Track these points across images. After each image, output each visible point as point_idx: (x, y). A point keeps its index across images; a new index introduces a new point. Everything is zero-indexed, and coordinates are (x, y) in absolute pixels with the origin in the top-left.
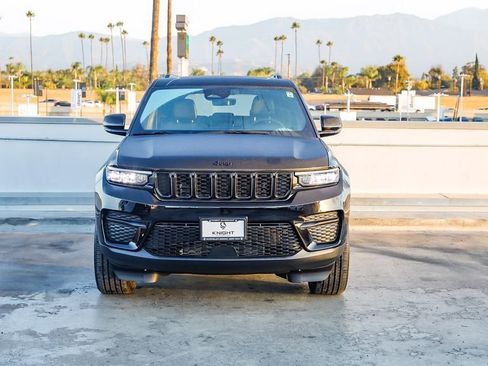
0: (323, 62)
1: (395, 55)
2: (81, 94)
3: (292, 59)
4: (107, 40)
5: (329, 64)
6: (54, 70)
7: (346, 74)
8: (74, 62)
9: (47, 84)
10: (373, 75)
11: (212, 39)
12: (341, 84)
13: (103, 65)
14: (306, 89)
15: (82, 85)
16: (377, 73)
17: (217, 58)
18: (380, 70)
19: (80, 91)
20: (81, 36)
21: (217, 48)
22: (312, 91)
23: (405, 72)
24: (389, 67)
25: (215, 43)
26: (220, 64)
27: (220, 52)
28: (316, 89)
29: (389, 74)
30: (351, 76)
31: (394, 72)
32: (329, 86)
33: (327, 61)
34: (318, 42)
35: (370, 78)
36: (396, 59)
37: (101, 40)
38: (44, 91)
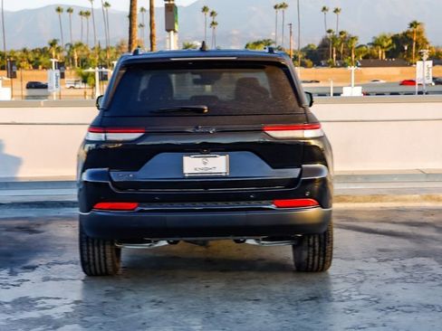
0: (329, 31)
1: (411, 21)
2: (59, 75)
3: (295, 30)
4: (87, 14)
5: (337, 33)
6: (30, 48)
7: (355, 44)
8: (50, 39)
9: (22, 64)
10: (385, 44)
11: (205, 9)
12: (350, 55)
13: (84, 41)
14: (311, 63)
15: (60, 65)
16: (390, 41)
17: (210, 30)
18: (395, 39)
19: (58, 72)
20: (59, 10)
21: (210, 19)
22: (319, 64)
23: (424, 39)
24: (405, 34)
25: (208, 14)
26: (214, 36)
27: (213, 23)
28: (323, 63)
29: (405, 42)
30: (361, 46)
31: (411, 40)
32: (337, 59)
33: (334, 29)
34: (324, 9)
35: (382, 47)
36: (412, 25)
37: (81, 14)
38: (18, 73)
